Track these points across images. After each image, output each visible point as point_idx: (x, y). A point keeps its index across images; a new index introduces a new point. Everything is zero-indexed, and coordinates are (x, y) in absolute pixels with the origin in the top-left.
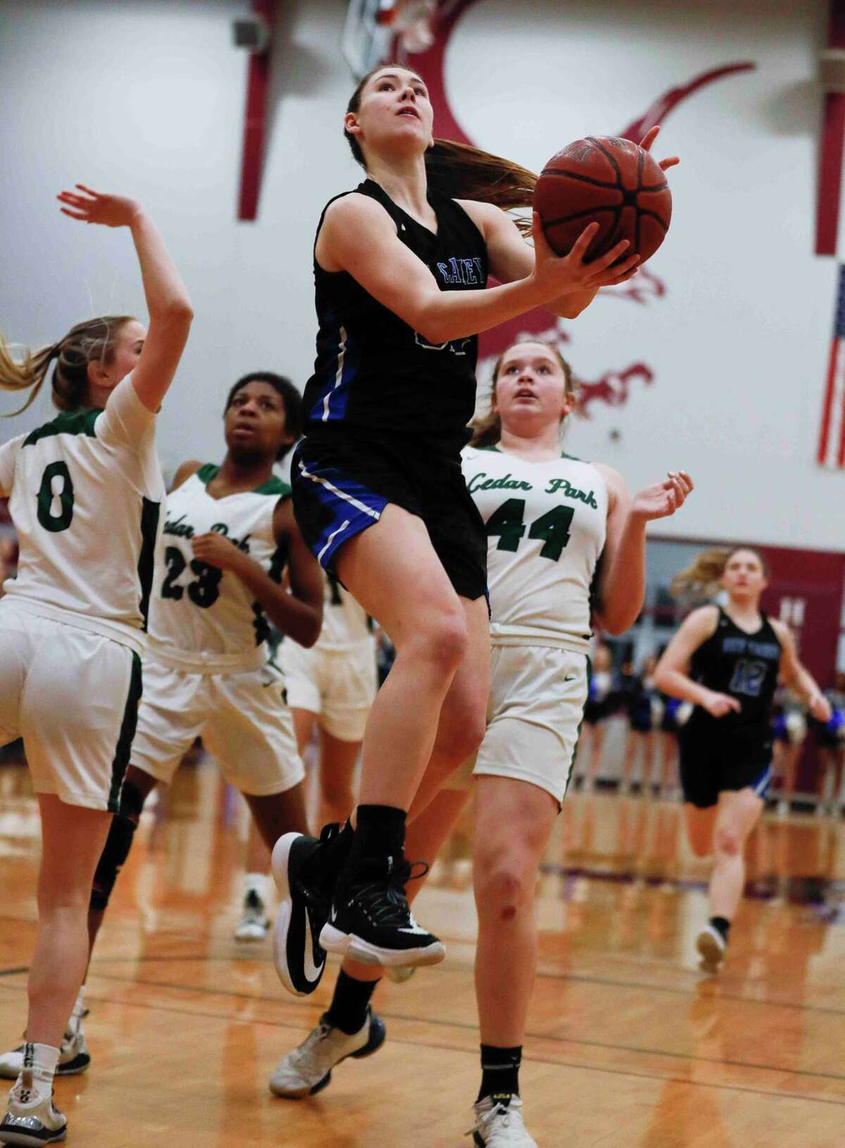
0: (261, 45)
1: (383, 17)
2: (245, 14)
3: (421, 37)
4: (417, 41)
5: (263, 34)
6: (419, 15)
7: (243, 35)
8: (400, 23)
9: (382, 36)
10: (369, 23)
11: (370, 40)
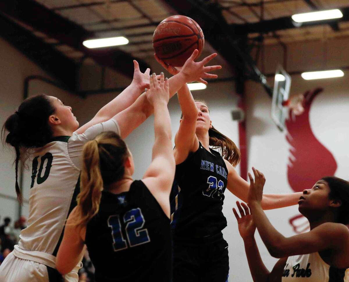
0: (242, 118)
1: (285, 104)
2: (235, 108)
3: (299, 109)
4: (298, 110)
5: (242, 115)
6: (298, 101)
7: (235, 116)
8: (291, 105)
9: (285, 110)
10: (280, 106)
11: (281, 113)
